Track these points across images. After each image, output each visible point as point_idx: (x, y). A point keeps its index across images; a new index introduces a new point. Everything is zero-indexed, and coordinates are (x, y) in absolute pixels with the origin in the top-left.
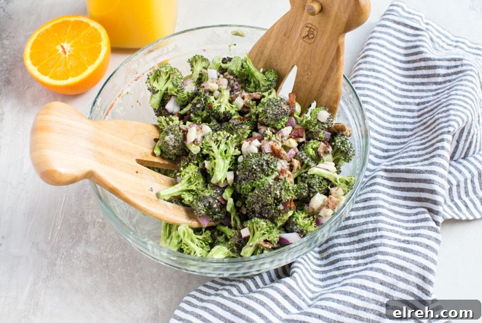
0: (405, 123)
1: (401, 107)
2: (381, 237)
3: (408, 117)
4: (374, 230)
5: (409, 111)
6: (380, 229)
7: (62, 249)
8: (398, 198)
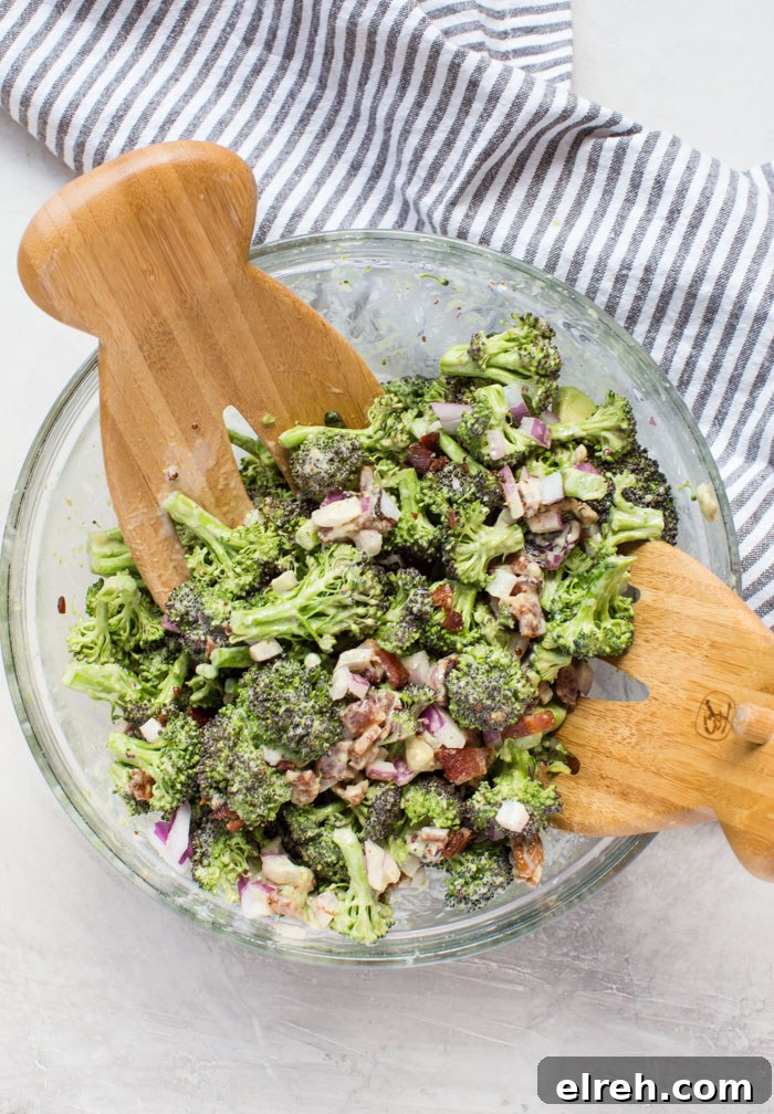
0: (292, 95)
1: (235, 86)
2: (649, 270)
3: (276, 80)
4: (620, 280)
5: (257, 70)
6: (626, 266)
7: (551, 958)
8: (535, 196)
